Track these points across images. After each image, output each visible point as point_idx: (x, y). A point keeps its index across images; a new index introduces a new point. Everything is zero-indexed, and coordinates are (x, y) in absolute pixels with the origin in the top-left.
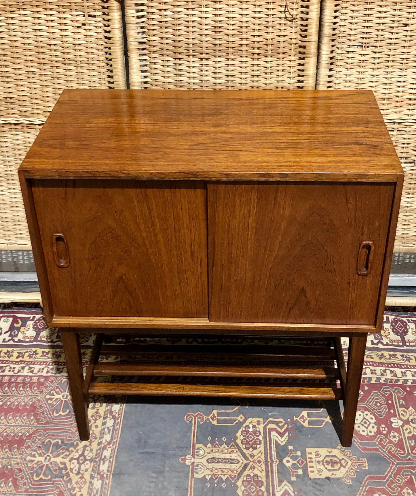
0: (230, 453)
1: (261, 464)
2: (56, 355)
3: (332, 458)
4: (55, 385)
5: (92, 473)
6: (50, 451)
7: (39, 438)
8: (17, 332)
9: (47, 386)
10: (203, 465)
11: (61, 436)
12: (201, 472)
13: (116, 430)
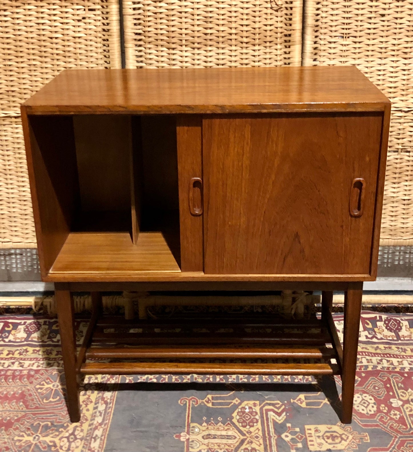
0: (226, 430)
1: (259, 439)
2: (47, 352)
3: (332, 433)
4: (45, 376)
5: (83, 449)
6: (39, 432)
7: (28, 420)
8: (7, 334)
9: (37, 378)
10: (198, 441)
11: (50, 419)
12: (197, 447)
13: (108, 413)
